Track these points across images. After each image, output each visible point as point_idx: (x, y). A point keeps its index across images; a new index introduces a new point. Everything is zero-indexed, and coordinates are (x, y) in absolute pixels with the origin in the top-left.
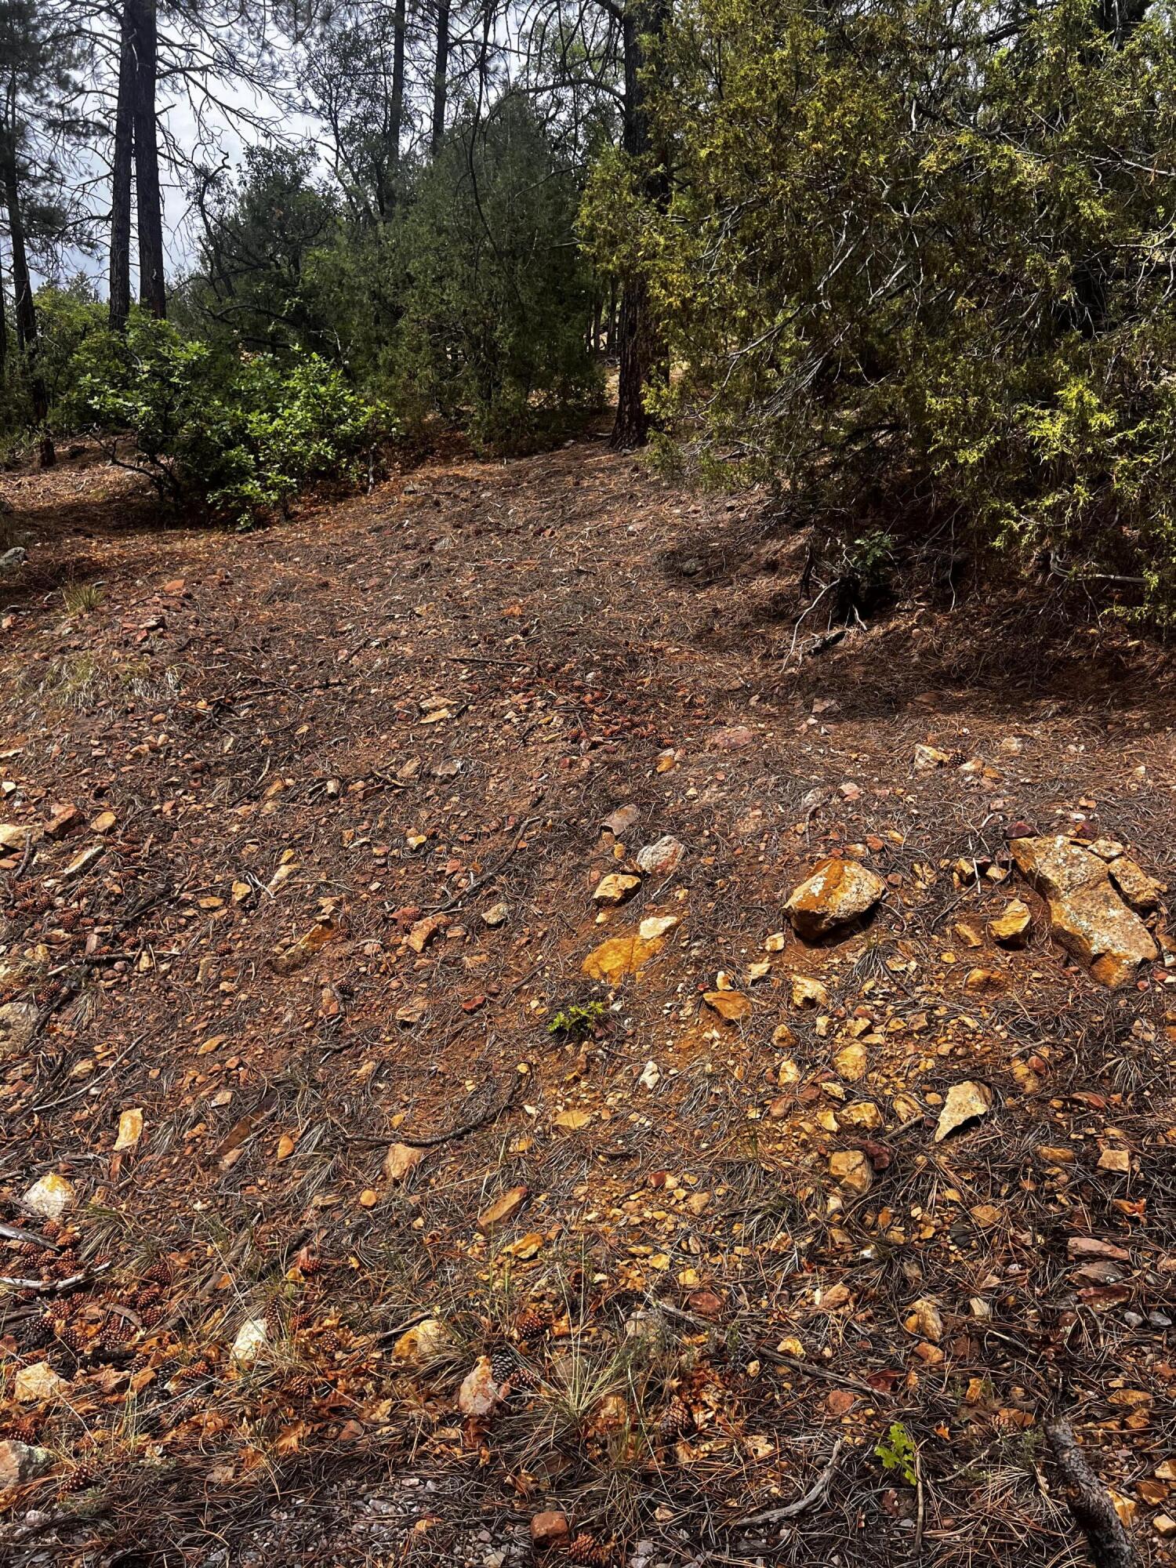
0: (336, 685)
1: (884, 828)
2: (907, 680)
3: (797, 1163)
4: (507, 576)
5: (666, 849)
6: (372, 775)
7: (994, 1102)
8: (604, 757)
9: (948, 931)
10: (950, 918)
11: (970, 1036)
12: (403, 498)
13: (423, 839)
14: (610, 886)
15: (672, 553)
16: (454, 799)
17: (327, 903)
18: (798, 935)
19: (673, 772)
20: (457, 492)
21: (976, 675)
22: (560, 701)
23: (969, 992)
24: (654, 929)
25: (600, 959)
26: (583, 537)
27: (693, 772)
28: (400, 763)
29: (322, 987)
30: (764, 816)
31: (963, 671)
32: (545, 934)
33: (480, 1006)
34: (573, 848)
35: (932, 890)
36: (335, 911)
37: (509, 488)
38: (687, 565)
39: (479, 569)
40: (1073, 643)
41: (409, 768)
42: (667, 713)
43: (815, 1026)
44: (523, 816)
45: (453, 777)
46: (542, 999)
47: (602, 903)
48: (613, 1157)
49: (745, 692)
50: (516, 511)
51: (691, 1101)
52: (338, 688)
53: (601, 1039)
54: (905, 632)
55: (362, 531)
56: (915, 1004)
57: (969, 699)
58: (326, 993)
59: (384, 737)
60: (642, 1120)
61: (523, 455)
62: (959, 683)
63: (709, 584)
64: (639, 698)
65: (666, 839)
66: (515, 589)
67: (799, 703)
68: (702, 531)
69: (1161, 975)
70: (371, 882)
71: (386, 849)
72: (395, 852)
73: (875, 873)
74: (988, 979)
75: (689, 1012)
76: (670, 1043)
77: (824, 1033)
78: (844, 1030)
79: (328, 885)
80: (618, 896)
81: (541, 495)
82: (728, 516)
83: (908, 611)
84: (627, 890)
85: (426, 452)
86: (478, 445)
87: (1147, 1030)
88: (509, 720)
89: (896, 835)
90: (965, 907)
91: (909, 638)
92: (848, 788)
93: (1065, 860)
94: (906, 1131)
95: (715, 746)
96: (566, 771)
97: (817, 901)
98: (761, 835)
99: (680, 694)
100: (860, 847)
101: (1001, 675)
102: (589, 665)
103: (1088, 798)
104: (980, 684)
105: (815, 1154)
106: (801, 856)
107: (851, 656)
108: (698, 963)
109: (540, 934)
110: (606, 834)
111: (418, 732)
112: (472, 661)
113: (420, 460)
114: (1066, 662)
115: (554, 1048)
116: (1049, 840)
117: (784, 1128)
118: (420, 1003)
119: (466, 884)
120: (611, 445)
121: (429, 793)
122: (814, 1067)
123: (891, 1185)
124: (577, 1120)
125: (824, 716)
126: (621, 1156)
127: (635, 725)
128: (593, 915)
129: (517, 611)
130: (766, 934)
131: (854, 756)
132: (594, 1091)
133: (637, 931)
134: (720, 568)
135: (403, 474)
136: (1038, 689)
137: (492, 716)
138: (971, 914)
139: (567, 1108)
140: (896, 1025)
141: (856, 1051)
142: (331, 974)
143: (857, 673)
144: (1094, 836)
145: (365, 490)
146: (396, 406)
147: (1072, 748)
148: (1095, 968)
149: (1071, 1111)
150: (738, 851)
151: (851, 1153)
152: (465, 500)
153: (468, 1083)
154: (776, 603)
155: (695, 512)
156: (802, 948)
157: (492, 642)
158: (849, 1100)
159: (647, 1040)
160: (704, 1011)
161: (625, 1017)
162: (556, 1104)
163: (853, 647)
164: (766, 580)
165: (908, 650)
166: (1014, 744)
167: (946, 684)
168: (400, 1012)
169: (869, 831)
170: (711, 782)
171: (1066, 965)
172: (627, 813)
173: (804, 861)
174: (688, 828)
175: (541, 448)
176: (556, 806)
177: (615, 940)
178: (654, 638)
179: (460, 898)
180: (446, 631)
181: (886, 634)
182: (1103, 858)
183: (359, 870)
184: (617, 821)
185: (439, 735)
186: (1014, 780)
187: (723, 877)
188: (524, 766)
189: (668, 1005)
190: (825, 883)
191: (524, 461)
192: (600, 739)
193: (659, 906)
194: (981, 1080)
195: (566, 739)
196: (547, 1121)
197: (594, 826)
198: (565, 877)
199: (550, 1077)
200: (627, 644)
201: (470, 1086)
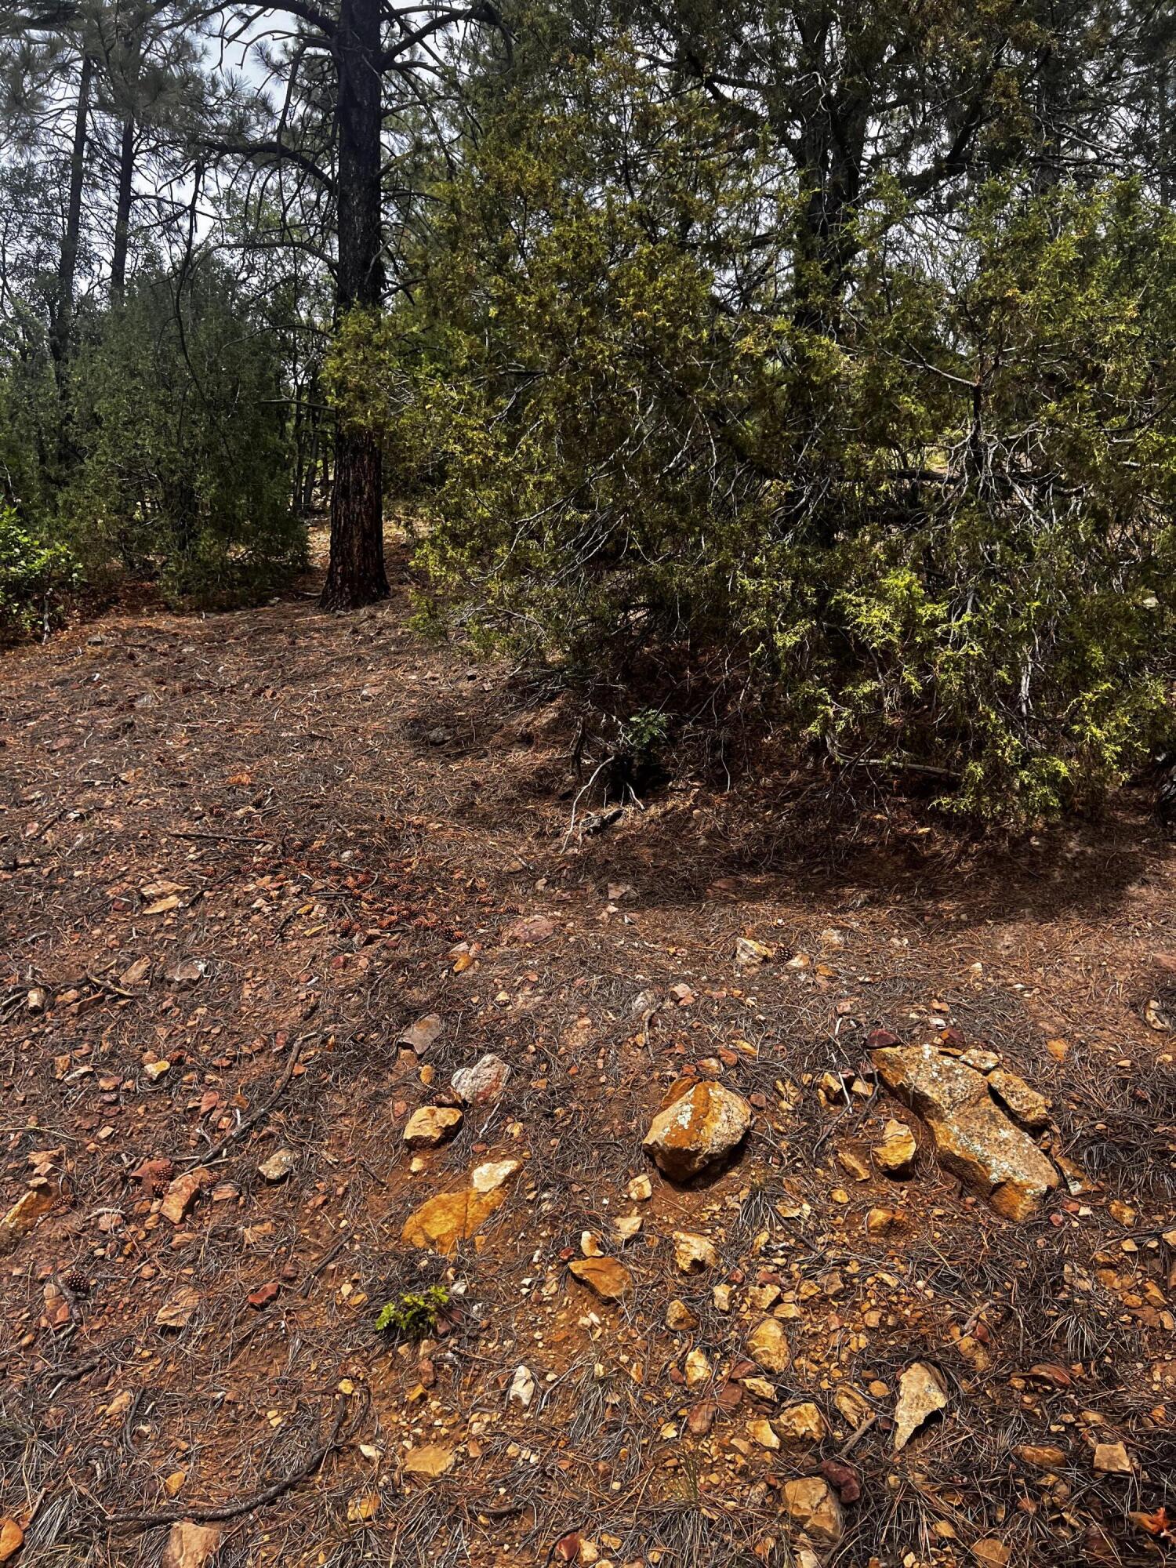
0: (26, 866)
1: (730, 1037)
2: (699, 864)
3: (742, 1501)
4: (228, 740)
5: (488, 1071)
6: (88, 981)
7: (950, 1389)
8: (384, 954)
9: (831, 1163)
10: (829, 1146)
11: (894, 1299)
12: (89, 649)
13: (165, 1065)
14: (424, 1123)
15: (416, 720)
16: (199, 1011)
17: (41, 1161)
18: (664, 1176)
19: (471, 972)
20: (152, 645)
21: (771, 860)
22: (318, 885)
23: (874, 1239)
24: (492, 1178)
25: (425, 1221)
26: (311, 699)
27: (495, 970)
28: (124, 966)
29: (42, 1281)
30: (594, 1025)
31: (755, 856)
32: (346, 1190)
33: (273, 1298)
34: (367, 1073)
35: (799, 1111)
36: (53, 1170)
37: (215, 644)
38: (433, 734)
39: (192, 730)
40: (861, 829)
41: (136, 972)
42: (448, 900)
43: (712, 1297)
44: (293, 1033)
45: (195, 982)
46: (356, 1282)
47: (416, 1145)
48: (498, 1517)
49: (528, 875)
50: (227, 668)
51: (583, 1418)
52: (30, 870)
53: (445, 1335)
54: (684, 812)
55: (42, 684)
56: (822, 1261)
57: (768, 886)
58: (49, 1290)
59: (97, 931)
60: (525, 1454)
61: (222, 610)
62: (753, 867)
63: (461, 755)
64: (412, 882)
65: (488, 1058)
66: (239, 754)
67: (591, 888)
68: (445, 699)
69: (1073, 1206)
70: (99, 1126)
71: (117, 1080)
72: (129, 1084)
73: (737, 1094)
74: (891, 1222)
75: (554, 1289)
76: (538, 1335)
77: (726, 1307)
78: (748, 1300)
79: (40, 1134)
80: (437, 1136)
81: (252, 652)
82: (469, 685)
83: (681, 790)
84: (448, 1127)
85: (109, 601)
86: (173, 596)
87: (1080, 1277)
88: (259, 910)
89: (747, 1046)
90: (840, 1131)
91: (689, 819)
92: (681, 989)
93: (939, 1073)
94: (861, 1440)
95: (515, 939)
96: (340, 972)
97: (688, 1133)
98: (597, 1049)
99: (456, 876)
100: (714, 1062)
101: (795, 859)
102: (344, 842)
103: (940, 1000)
104: (775, 869)
105: (763, 1486)
106: (648, 1075)
107: (632, 836)
108: (553, 1220)
109: (340, 1190)
110: (404, 1052)
111: (141, 925)
112: (199, 837)
113: (102, 610)
114: (858, 849)
115: (383, 1353)
116: (916, 1050)
117: (710, 1447)
118: (187, 1298)
119: (232, 1124)
120: (321, 605)
121: (165, 1004)
122: (726, 1355)
123: (868, 1526)
124: (434, 1461)
125: (623, 902)
126: (509, 1513)
127: (413, 915)
128: (406, 1161)
129: (245, 779)
130: (628, 1177)
131: (672, 950)
132: (450, 1414)
133: (468, 1181)
134: (470, 738)
135: (83, 623)
136: (838, 876)
137: (236, 904)
138: (852, 1140)
139: (418, 1442)
140: (808, 1289)
141: (771, 1331)
142: (54, 1263)
143: (646, 854)
144: (964, 1046)
145: (39, 639)
146: (77, 550)
147: (895, 940)
148: (994, 1198)
149: (1035, 1391)
150: (573, 1071)
151: (810, 1482)
152: (165, 655)
153: (270, 1414)
154: (540, 777)
155: (434, 679)
156: (671, 1192)
157: (220, 815)
158: (782, 1400)
159: (508, 1333)
160: (571, 1286)
161: (473, 1302)
162: (401, 1438)
163: (632, 827)
164: (522, 753)
165: (690, 832)
166: (835, 937)
167: (740, 869)
168: (161, 1314)
169: (716, 1041)
170: (523, 983)
171: (961, 1196)
172: (429, 1025)
173: (653, 1081)
174: (509, 1042)
175: (245, 604)
176: (337, 1018)
177: (444, 1196)
178: (410, 812)
179: (225, 1145)
180: (161, 801)
181: (664, 814)
182: (979, 1070)
183: (80, 1109)
184: (418, 1035)
185: (169, 929)
186: (851, 979)
187: (563, 1105)
188: (286, 967)
189: (527, 1281)
190: (694, 1111)
191: (225, 616)
192: (376, 932)
193: (492, 1146)
194: (928, 1359)
195: (334, 932)
196: (394, 1466)
197: (389, 1043)
198: (361, 1112)
199: (384, 1397)
200: (382, 818)
201: (275, 1419)
